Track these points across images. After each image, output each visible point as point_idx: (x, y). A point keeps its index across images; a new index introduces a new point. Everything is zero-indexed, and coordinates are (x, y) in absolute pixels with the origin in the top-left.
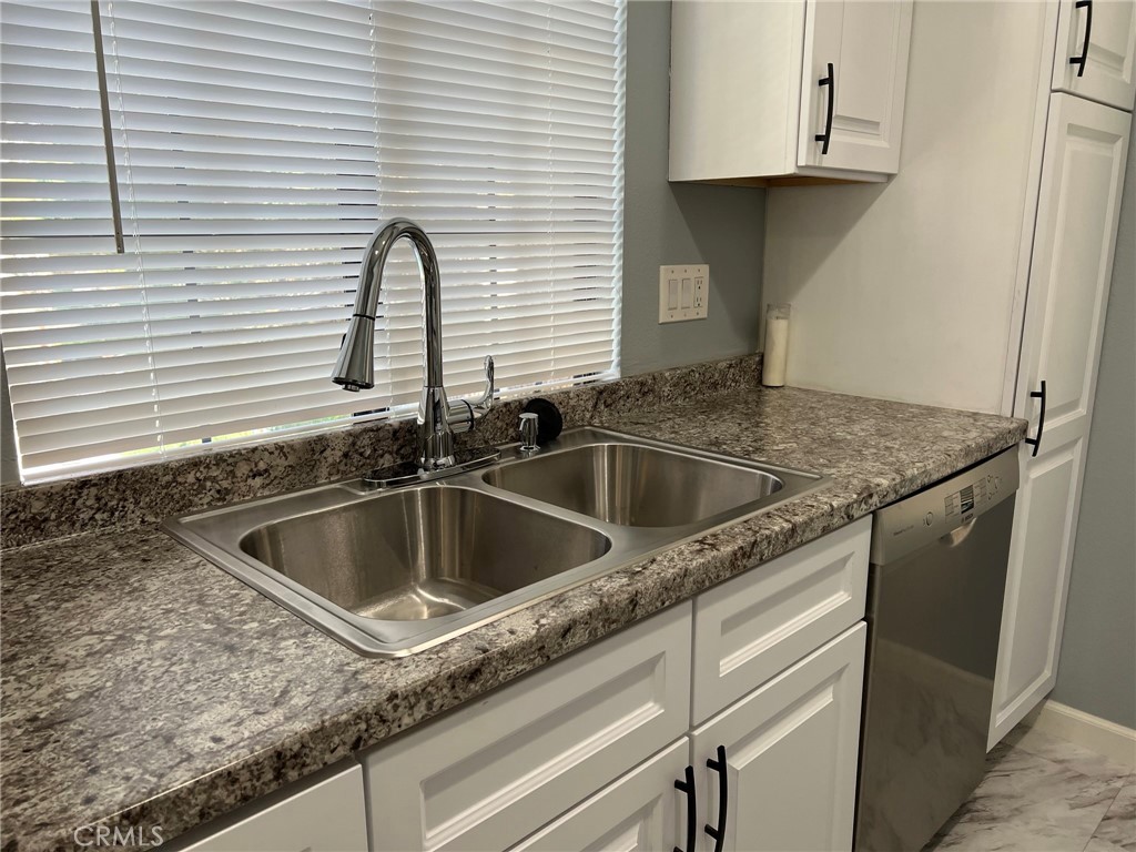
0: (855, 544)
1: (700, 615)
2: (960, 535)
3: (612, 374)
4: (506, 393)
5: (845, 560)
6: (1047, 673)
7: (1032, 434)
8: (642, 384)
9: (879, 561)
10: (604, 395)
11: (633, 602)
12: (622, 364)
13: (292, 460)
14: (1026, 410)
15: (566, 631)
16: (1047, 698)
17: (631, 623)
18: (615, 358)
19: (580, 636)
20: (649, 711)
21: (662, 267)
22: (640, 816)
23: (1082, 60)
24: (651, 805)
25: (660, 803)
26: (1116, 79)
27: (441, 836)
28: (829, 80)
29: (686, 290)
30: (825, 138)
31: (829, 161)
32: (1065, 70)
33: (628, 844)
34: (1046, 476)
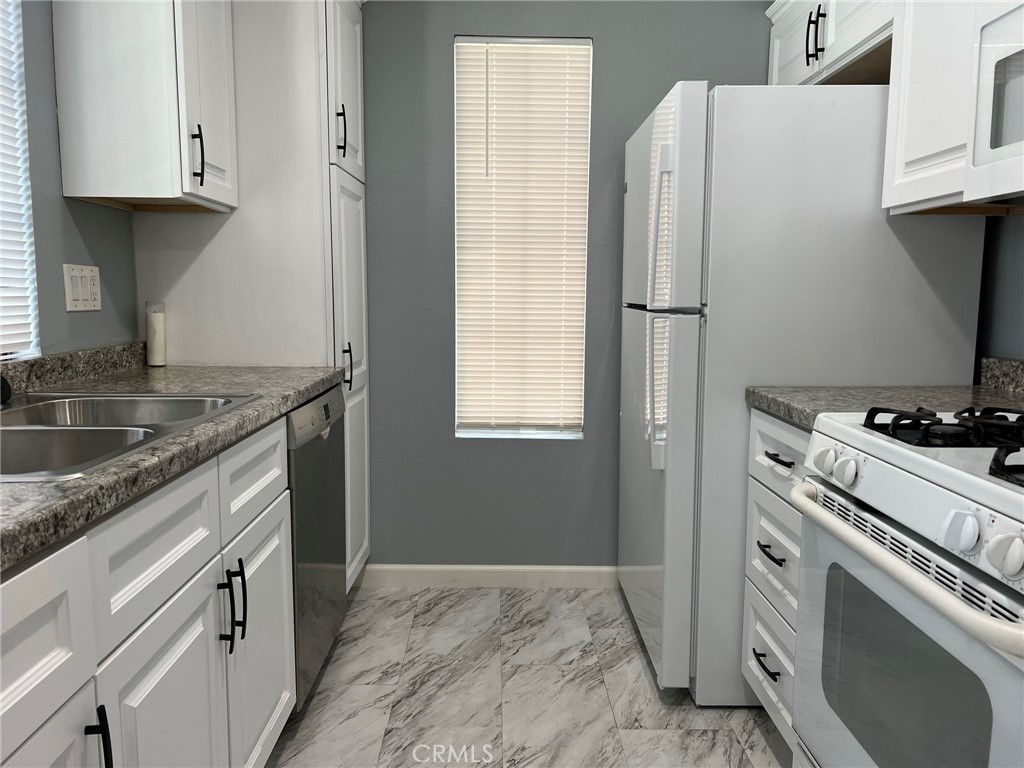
0: (278, 434)
1: (221, 467)
2: (326, 433)
3: (31, 353)
5: (275, 447)
6: (366, 544)
7: (348, 377)
8: (63, 360)
10: (32, 367)
11: (197, 447)
12: (42, 343)
14: (343, 361)
15: (171, 460)
16: (366, 564)
17: (198, 463)
18: (33, 338)
19: (176, 468)
20: (200, 534)
21: (65, 265)
22: (201, 610)
23: (344, 148)
24: (206, 602)
25: (211, 601)
26: (355, 161)
27: (119, 601)
28: (199, 136)
29: (83, 286)
30: (201, 175)
31: (203, 192)
32: (335, 155)
33: (198, 629)
34: (355, 405)
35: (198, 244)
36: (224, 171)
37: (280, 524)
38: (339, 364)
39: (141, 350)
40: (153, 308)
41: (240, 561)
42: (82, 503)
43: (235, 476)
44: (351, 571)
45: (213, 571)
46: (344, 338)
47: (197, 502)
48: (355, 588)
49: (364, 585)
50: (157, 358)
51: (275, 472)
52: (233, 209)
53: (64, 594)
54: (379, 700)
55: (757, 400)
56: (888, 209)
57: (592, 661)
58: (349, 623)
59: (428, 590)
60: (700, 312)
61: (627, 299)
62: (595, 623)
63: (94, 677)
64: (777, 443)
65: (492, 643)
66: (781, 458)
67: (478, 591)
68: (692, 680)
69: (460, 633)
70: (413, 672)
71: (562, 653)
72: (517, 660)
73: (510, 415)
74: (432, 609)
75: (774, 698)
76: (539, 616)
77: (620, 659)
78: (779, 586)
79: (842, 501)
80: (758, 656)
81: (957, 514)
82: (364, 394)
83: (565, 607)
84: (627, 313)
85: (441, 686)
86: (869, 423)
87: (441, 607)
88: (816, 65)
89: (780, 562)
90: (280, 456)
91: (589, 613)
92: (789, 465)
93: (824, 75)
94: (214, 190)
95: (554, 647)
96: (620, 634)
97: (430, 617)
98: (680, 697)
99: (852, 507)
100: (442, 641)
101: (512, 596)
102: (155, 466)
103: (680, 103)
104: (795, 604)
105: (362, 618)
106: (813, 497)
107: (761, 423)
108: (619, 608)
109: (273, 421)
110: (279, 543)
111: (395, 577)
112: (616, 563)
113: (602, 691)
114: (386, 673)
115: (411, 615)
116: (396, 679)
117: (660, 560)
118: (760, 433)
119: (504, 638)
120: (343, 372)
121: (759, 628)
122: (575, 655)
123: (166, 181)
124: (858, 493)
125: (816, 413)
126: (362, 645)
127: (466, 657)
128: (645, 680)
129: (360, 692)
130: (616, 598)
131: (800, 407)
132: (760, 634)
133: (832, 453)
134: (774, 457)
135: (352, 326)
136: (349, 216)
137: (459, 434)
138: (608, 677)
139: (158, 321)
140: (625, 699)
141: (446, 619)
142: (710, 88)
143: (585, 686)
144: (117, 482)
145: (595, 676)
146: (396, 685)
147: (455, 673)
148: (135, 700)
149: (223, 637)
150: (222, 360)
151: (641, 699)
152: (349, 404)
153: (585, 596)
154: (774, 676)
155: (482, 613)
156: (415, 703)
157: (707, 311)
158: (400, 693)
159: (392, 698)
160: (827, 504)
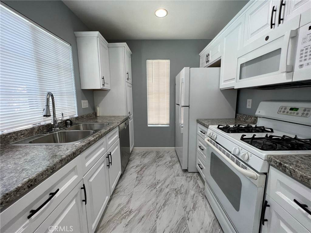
0: (117, 129)
1: (106, 137)
2: (126, 128)
3: (76, 116)
4: (65, 118)
5: (117, 131)
6: (133, 144)
8: (82, 117)
9: (120, 131)
10: (77, 118)
11: (102, 135)
12: (78, 114)
13: (28, 132)
15: (97, 138)
16: (133, 147)
17: (102, 137)
18: (77, 113)
19: (98, 139)
21: (82, 101)
22: (104, 162)
23: (128, 79)
24: (104, 160)
25: (105, 160)
26: (130, 81)
27: (87, 164)
28: (103, 78)
29: (85, 104)
30: (104, 85)
31: (104, 87)
32: (127, 80)
33: (103, 165)
34: (131, 122)
35: (104, 96)
36: (108, 84)
37: (118, 144)
38: (128, 115)
39: (95, 114)
40: (97, 107)
41: (110, 152)
42: (79, 149)
43: (109, 138)
44: (131, 149)
45: (105, 155)
46: (129, 111)
47: (102, 143)
48: (132, 151)
49: (134, 150)
50: (98, 115)
51: (117, 135)
52: (110, 90)
53: (76, 166)
54: (135, 171)
55: (198, 121)
56: (221, 89)
57: (171, 164)
58: (131, 157)
59: (144, 151)
60: (189, 106)
61: (176, 103)
62: (171, 157)
63: (83, 179)
64: (202, 129)
65: (154, 161)
66: (203, 132)
67: (152, 151)
68: (188, 168)
69: (149, 159)
70: (141, 166)
71: (166, 163)
72: (158, 164)
73: (157, 123)
74: (144, 155)
75: (202, 172)
76: (162, 156)
77: (175, 164)
78: (202, 153)
79: (214, 142)
80: (199, 165)
81: (235, 148)
82: (133, 120)
83: (166, 154)
84: (176, 105)
85: (146, 169)
86: (218, 128)
87: (146, 155)
88: (208, 64)
89: (203, 150)
90: (118, 133)
91: (170, 155)
92: (204, 133)
93: (209, 65)
94: (106, 87)
95: (165, 161)
96: (175, 159)
97: (144, 156)
98: (186, 171)
99: (216, 143)
100: (146, 161)
101: (158, 153)
102: (93, 140)
103: (184, 71)
104: (205, 157)
105: (133, 156)
106: (208, 140)
107: (199, 125)
108: (175, 154)
109: (116, 127)
110: (118, 148)
111: (138, 150)
112: (175, 147)
113: (172, 169)
114: (137, 166)
115: (141, 156)
116: (138, 168)
117: (182, 146)
118: (199, 127)
119: (156, 160)
120: (129, 117)
121: (199, 160)
122: (168, 163)
123: (98, 86)
124: (216, 141)
125: (209, 125)
126: (133, 161)
127: (150, 163)
128: (180, 167)
129: (133, 170)
130: (175, 152)
131: (206, 124)
132: (199, 161)
133: (212, 133)
134: (201, 132)
135: (130, 109)
136: (129, 90)
137: (149, 126)
138: (174, 167)
139: (98, 109)
140: (177, 171)
141: (147, 156)
142: (190, 68)
143: (170, 168)
144: (86, 144)
145: (171, 167)
146: (138, 169)
147: (148, 166)
148: (91, 180)
149: (107, 166)
150: (109, 115)
151: (179, 171)
152: (130, 122)
153: (170, 152)
154: (202, 169)
155: (153, 155)
156: (141, 172)
157: (190, 106)
158: (139, 170)
159: (138, 171)
160: (211, 142)
